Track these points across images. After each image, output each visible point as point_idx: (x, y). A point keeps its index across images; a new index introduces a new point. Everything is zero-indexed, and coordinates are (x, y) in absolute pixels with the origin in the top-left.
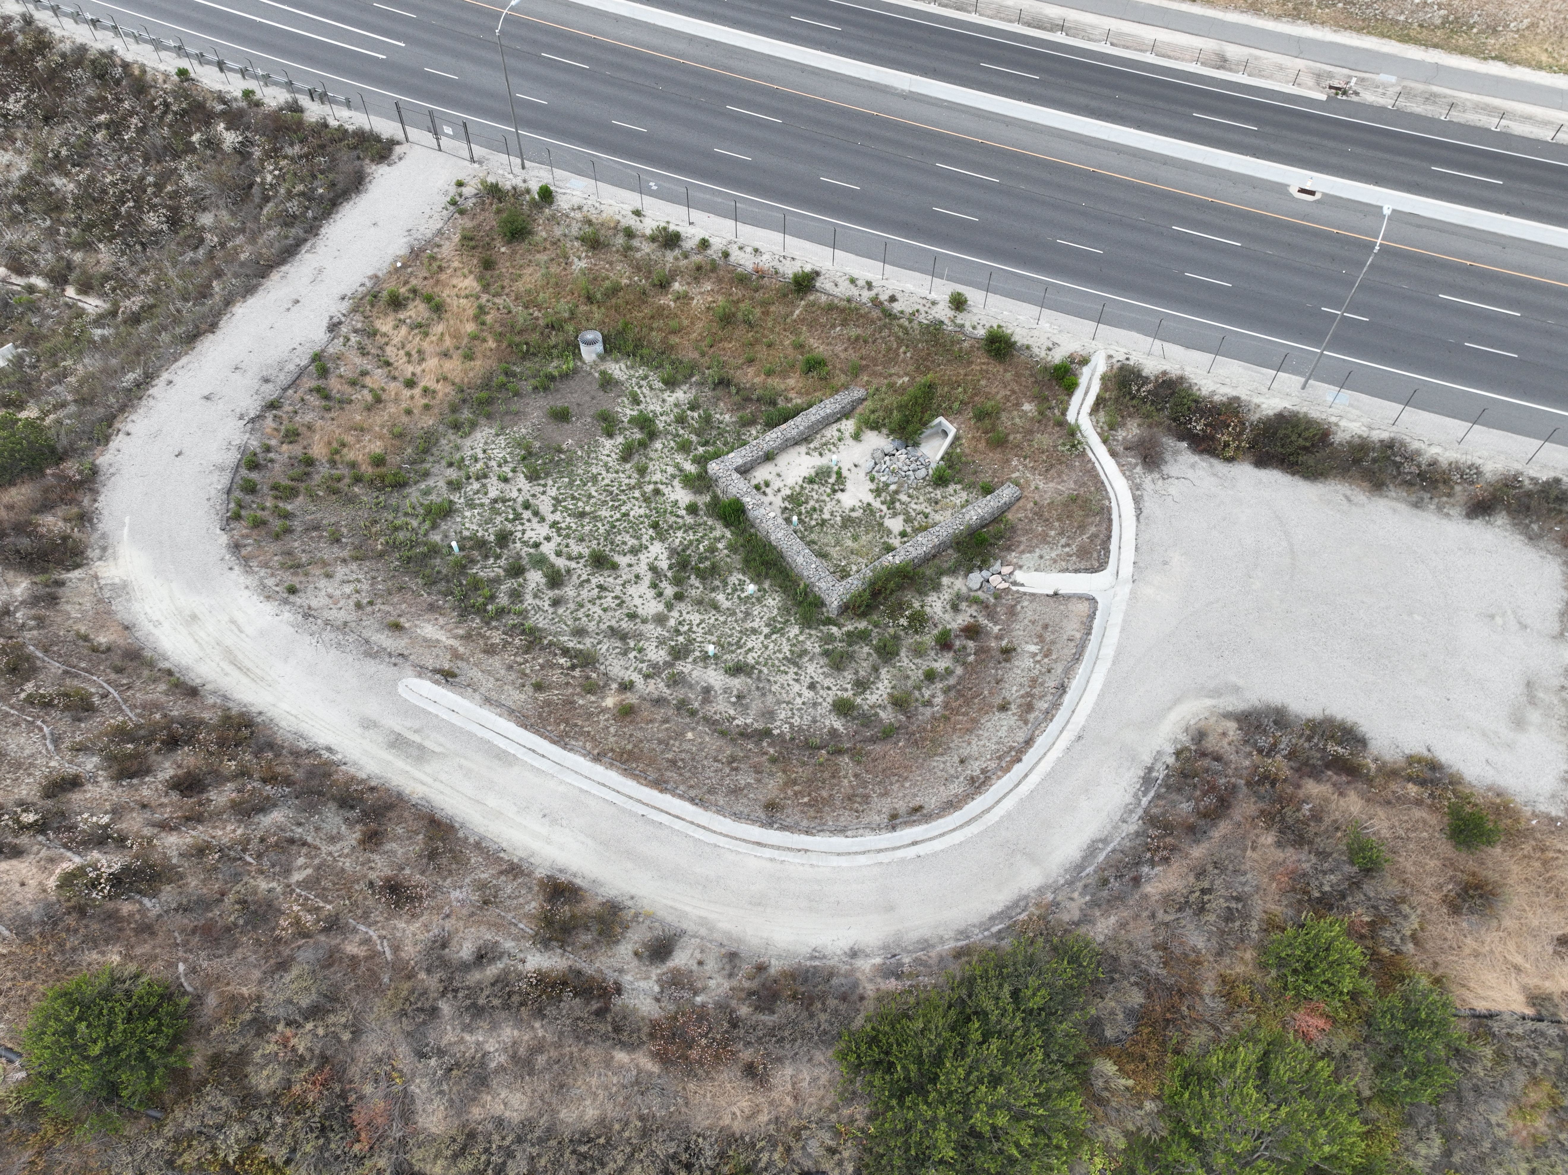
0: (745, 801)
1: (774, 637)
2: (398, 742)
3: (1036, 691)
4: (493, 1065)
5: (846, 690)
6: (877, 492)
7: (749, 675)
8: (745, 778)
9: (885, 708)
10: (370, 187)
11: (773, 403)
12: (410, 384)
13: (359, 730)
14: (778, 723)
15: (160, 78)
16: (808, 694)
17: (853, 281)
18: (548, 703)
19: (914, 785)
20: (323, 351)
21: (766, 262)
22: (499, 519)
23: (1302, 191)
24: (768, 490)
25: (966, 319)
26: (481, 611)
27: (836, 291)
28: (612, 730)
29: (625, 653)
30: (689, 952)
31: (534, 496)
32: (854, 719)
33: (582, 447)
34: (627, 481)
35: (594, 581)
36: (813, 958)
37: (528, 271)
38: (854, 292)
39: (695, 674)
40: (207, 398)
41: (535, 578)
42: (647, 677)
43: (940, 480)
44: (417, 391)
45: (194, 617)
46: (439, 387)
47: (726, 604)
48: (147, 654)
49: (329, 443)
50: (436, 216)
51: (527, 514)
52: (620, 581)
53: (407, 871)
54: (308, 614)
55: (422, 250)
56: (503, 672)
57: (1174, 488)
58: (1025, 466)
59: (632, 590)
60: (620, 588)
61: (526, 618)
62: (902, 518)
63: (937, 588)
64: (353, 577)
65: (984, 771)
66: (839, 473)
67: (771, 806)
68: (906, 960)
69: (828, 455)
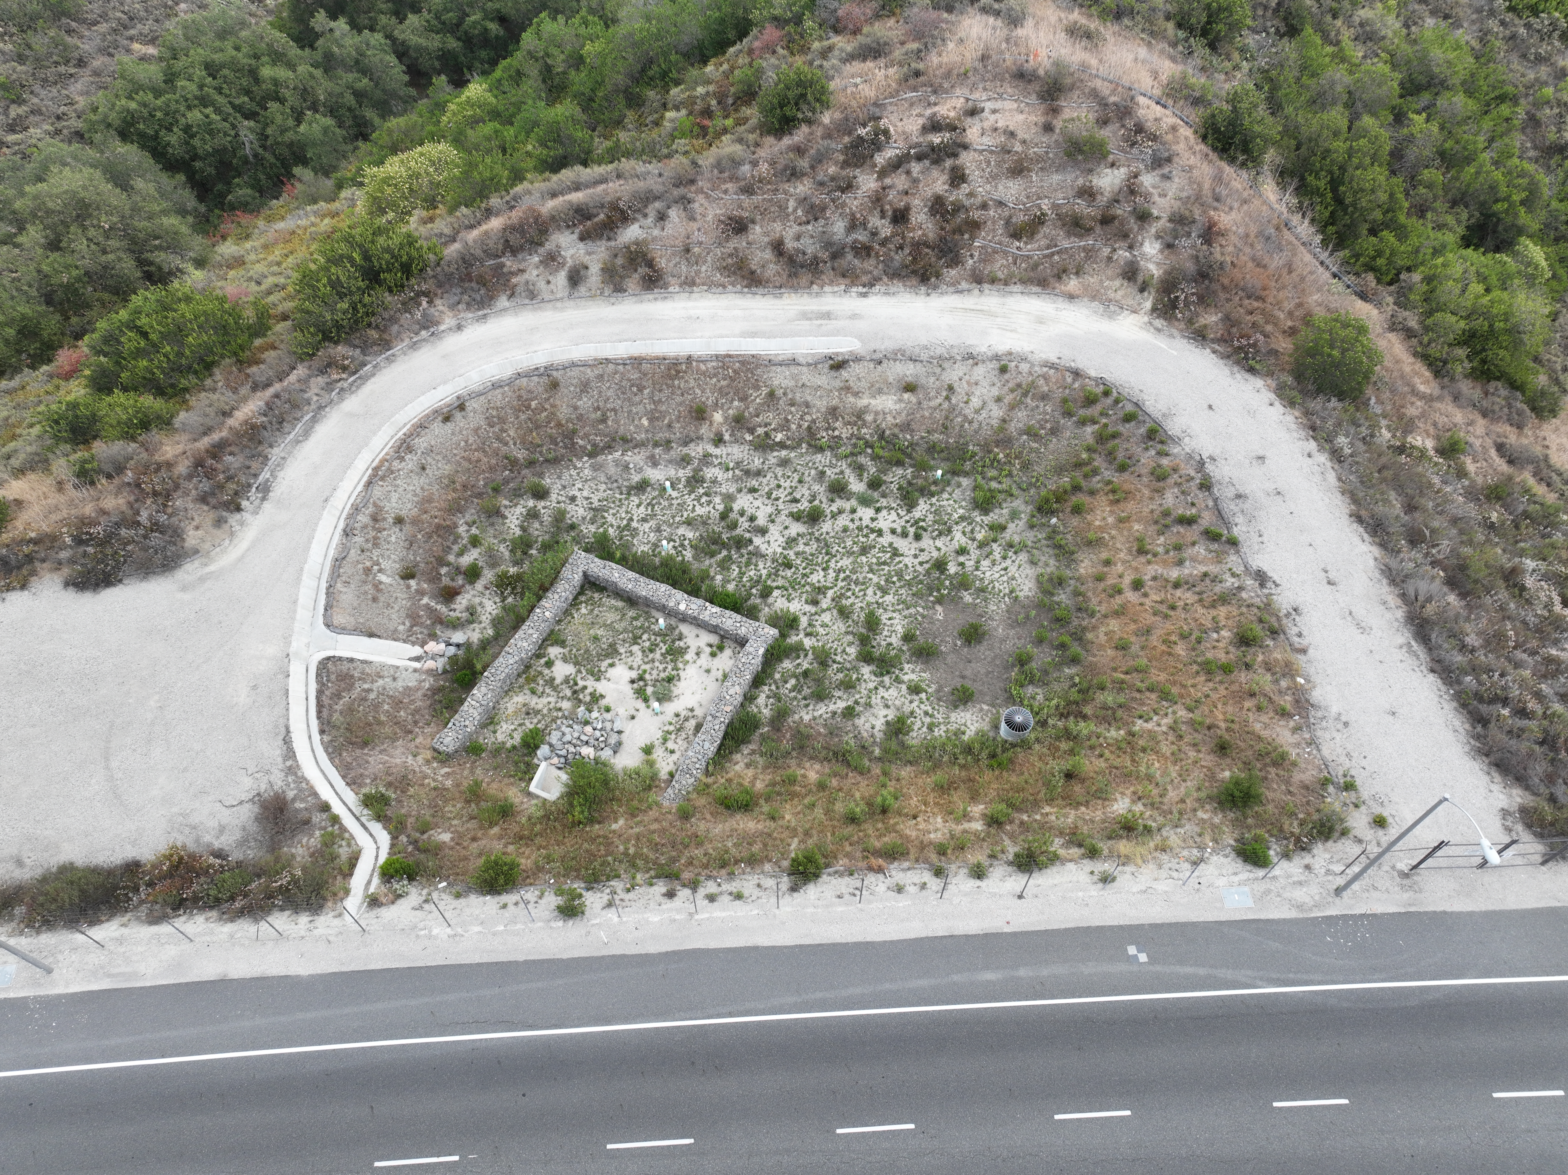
0: (575, 381)
2: (827, 316)
3: (372, 533)
6: (596, 698)
7: (630, 488)
8: (585, 403)
9: (507, 506)
10: (1477, 766)
12: (1137, 585)
14: (587, 465)
16: (574, 493)
17: (739, 896)
18: (757, 388)
19: (457, 445)
20: (1237, 552)
22: (930, 517)
24: (709, 651)
25: (555, 900)
27: (755, 881)
28: (698, 392)
29: (738, 463)
31: (922, 550)
33: (923, 617)
34: (851, 601)
35: (806, 504)
36: (485, 316)
39: (674, 472)
40: (1261, 458)
41: (856, 486)
42: (707, 455)
43: (531, 740)
48: (1037, 289)
50: (1343, 760)
52: (784, 512)
54: (971, 358)
55: (1303, 712)
56: (809, 398)
58: (435, 779)
59: (769, 509)
60: (781, 507)
61: (836, 456)
62: (558, 681)
63: (496, 622)
64: (984, 413)
65: (402, 459)
66: (646, 700)
67: (554, 385)
68: (424, 333)
69: (669, 717)
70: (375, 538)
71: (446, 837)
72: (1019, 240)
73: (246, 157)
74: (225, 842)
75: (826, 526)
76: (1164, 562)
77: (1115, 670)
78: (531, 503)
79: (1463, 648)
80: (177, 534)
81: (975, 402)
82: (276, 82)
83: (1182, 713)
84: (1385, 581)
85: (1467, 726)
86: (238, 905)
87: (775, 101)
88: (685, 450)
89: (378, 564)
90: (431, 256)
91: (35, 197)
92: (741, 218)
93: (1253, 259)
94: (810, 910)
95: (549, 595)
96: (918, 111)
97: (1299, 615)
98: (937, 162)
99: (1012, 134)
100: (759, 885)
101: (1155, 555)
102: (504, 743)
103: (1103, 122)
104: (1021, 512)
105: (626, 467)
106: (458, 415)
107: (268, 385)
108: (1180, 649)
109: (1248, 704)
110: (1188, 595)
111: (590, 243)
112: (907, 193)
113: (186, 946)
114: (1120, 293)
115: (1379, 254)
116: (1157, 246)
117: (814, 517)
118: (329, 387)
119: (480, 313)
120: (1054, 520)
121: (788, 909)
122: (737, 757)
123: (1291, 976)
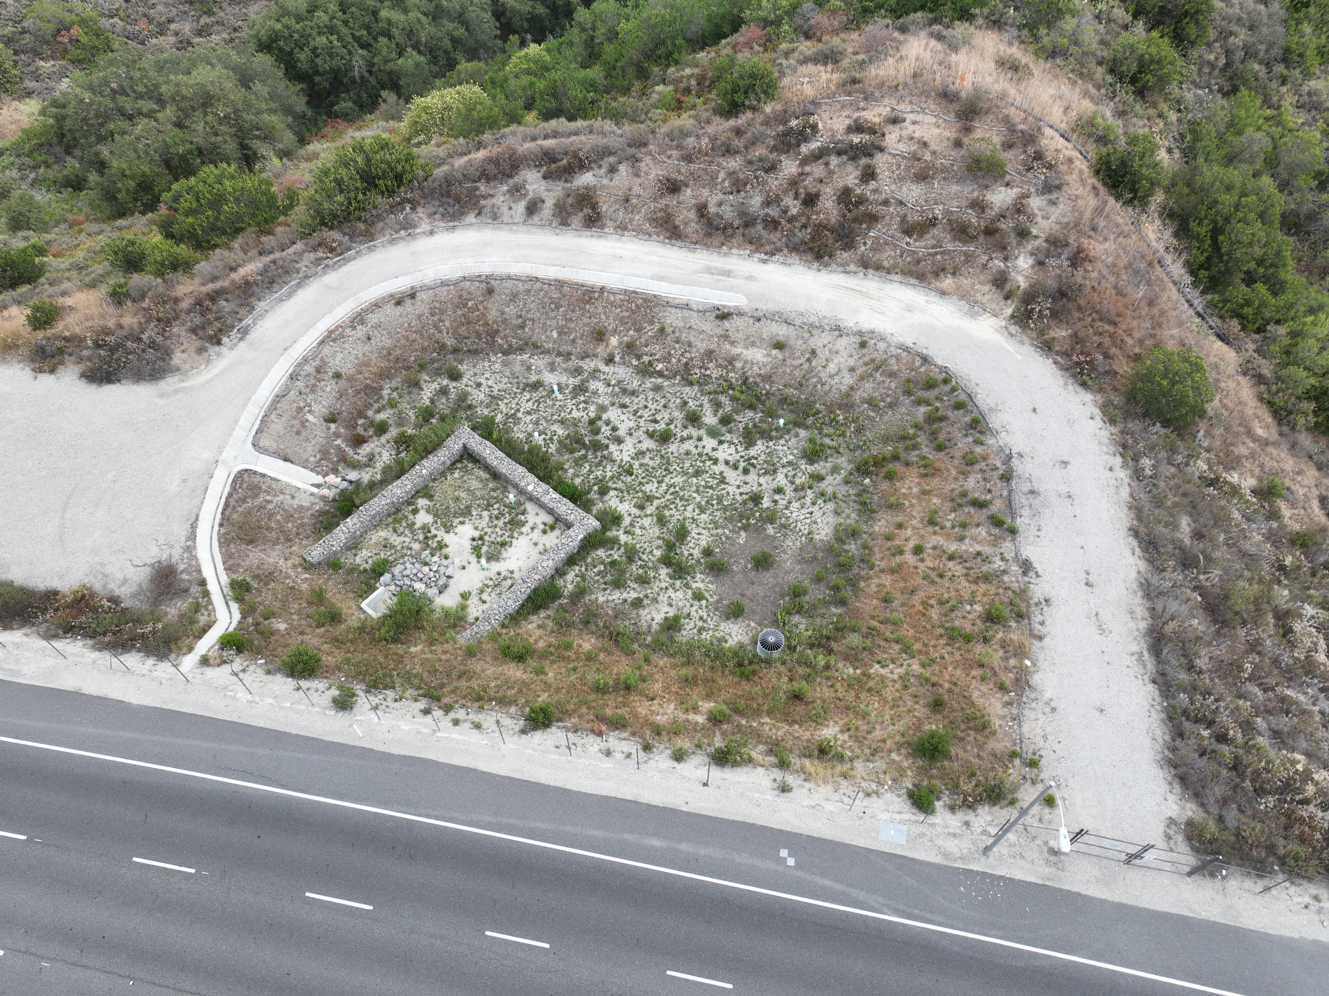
0: (507, 291)
2: (728, 273)
3: (312, 381)
6: (442, 546)
7: (527, 385)
8: (511, 310)
12: (918, 550)
17: (478, 726)
18: (652, 323)
20: (1014, 540)
22: (763, 457)
24: (542, 528)
28: (603, 318)
29: (619, 382)
31: (746, 483)
33: (727, 538)
35: (663, 426)
36: (454, 227)
39: (565, 379)
40: (1065, 463)
41: (710, 419)
42: (596, 371)
43: (381, 567)
47: (555, 427)
48: (915, 282)
49: (938, 470)
51: (742, 465)
52: (643, 429)
53: (674, 202)
54: (838, 330)
55: (1019, 691)
56: (692, 339)
59: (632, 424)
60: (642, 424)
61: (701, 391)
62: (416, 527)
63: (386, 470)
64: (837, 379)
65: (354, 328)
66: (479, 557)
67: (490, 292)
68: (402, 232)
69: (492, 574)
70: (314, 386)
71: (282, 626)
72: (910, 236)
73: (354, 77)
74: (123, 592)
75: (673, 448)
76: (948, 535)
77: (873, 618)
78: (445, 382)
79: (1191, 667)
80: (167, 354)
81: (832, 368)
82: (389, 22)
83: (916, 667)
84: (1140, 594)
85: (1167, 738)
86: (107, 639)
87: (729, 87)
88: (581, 363)
89: (310, 406)
90: (420, 172)
91: (178, 85)
92: (676, 180)
93: (1115, 287)
94: (529, 751)
95: (431, 457)
96: (847, 113)
97: (1048, 606)
98: (853, 159)
99: (925, 144)
100: (498, 722)
101: (942, 528)
102: (359, 565)
103: (1008, 146)
104: (842, 468)
105: (529, 368)
106: (408, 302)
107: (271, 252)
108: (934, 614)
109: (976, 672)
110: (959, 568)
111: (551, 182)
112: (821, 181)
113: (60, 660)
114: (987, 297)
115: (1248, 303)
116: (1031, 261)
117: (664, 438)
118: (317, 262)
119: (451, 224)
120: (867, 481)
121: (513, 746)
122: (534, 618)
123: (916, 911)
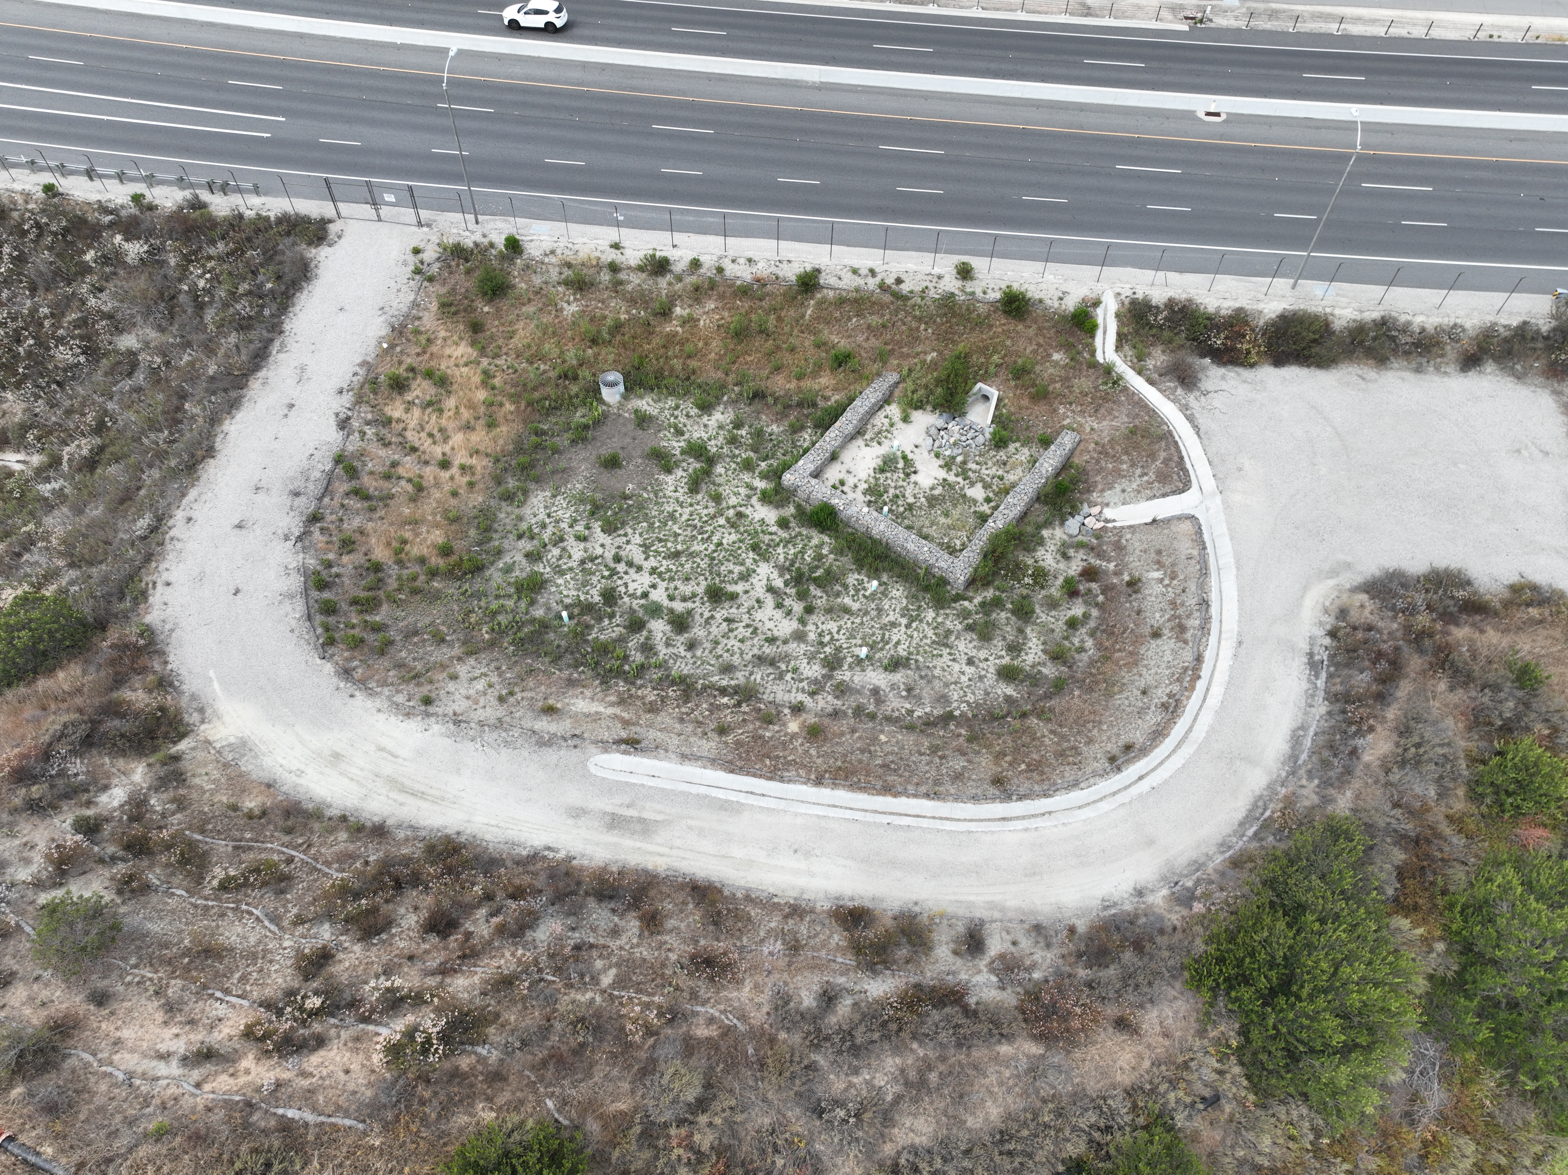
0: (972, 783)
1: (914, 625)
2: (615, 822)
3: (1180, 611)
4: (889, 1098)
5: (1002, 657)
6: (947, 466)
7: (907, 666)
9: (1044, 664)
10: (319, 272)
11: (814, 405)
12: (445, 464)
13: (570, 821)
14: (955, 705)
15: (20, 199)
16: (970, 670)
17: (855, 271)
18: (738, 744)
19: (1111, 725)
20: (343, 450)
21: (762, 269)
22: (595, 579)
23: (1209, 114)
24: (845, 489)
25: (975, 287)
26: (619, 673)
27: (842, 284)
28: (813, 752)
29: (781, 677)
30: (997, 936)
31: (619, 547)
32: (1022, 681)
33: (645, 489)
34: (705, 512)
35: (718, 616)
36: (1106, 908)
37: (520, 325)
38: (859, 282)
39: (856, 679)
40: (239, 526)
41: (659, 627)
42: (812, 694)
43: (999, 442)
44: (454, 470)
45: (337, 756)
46: (474, 461)
47: (855, 606)
48: (307, 806)
49: (389, 544)
50: (404, 288)
51: (621, 567)
52: (743, 610)
53: (702, 942)
54: (457, 721)
55: (403, 326)
56: (677, 726)
57: (1217, 401)
58: (1073, 411)
59: (759, 615)
60: (746, 616)
61: (668, 669)
62: (980, 484)
63: (1041, 542)
64: (477, 673)
65: (1170, 696)
66: (904, 456)
67: (998, 781)
68: (1190, 884)
69: (886, 443)
89: (1165, 587)
100: (840, 279)
104: (501, 570)
105: (909, 690)
106: (1115, 751)
111: (949, 985)
117: (716, 598)
119: (1113, 911)
